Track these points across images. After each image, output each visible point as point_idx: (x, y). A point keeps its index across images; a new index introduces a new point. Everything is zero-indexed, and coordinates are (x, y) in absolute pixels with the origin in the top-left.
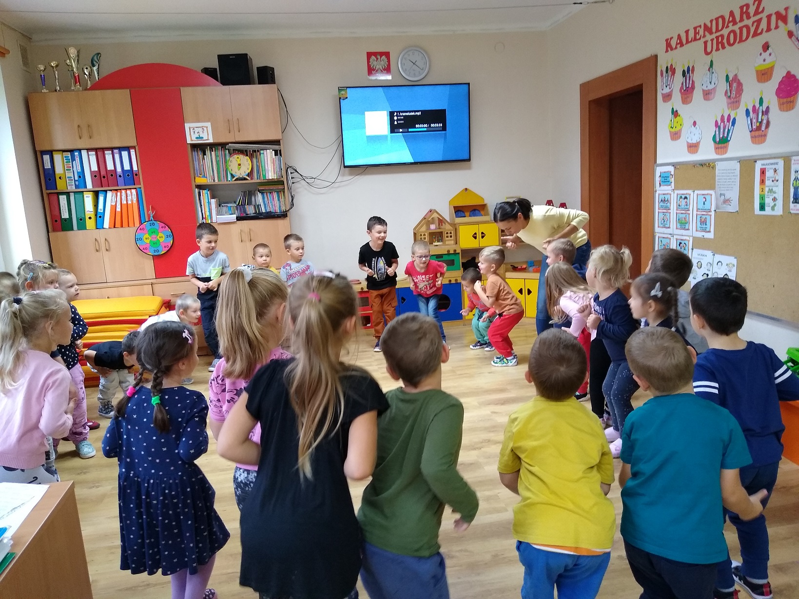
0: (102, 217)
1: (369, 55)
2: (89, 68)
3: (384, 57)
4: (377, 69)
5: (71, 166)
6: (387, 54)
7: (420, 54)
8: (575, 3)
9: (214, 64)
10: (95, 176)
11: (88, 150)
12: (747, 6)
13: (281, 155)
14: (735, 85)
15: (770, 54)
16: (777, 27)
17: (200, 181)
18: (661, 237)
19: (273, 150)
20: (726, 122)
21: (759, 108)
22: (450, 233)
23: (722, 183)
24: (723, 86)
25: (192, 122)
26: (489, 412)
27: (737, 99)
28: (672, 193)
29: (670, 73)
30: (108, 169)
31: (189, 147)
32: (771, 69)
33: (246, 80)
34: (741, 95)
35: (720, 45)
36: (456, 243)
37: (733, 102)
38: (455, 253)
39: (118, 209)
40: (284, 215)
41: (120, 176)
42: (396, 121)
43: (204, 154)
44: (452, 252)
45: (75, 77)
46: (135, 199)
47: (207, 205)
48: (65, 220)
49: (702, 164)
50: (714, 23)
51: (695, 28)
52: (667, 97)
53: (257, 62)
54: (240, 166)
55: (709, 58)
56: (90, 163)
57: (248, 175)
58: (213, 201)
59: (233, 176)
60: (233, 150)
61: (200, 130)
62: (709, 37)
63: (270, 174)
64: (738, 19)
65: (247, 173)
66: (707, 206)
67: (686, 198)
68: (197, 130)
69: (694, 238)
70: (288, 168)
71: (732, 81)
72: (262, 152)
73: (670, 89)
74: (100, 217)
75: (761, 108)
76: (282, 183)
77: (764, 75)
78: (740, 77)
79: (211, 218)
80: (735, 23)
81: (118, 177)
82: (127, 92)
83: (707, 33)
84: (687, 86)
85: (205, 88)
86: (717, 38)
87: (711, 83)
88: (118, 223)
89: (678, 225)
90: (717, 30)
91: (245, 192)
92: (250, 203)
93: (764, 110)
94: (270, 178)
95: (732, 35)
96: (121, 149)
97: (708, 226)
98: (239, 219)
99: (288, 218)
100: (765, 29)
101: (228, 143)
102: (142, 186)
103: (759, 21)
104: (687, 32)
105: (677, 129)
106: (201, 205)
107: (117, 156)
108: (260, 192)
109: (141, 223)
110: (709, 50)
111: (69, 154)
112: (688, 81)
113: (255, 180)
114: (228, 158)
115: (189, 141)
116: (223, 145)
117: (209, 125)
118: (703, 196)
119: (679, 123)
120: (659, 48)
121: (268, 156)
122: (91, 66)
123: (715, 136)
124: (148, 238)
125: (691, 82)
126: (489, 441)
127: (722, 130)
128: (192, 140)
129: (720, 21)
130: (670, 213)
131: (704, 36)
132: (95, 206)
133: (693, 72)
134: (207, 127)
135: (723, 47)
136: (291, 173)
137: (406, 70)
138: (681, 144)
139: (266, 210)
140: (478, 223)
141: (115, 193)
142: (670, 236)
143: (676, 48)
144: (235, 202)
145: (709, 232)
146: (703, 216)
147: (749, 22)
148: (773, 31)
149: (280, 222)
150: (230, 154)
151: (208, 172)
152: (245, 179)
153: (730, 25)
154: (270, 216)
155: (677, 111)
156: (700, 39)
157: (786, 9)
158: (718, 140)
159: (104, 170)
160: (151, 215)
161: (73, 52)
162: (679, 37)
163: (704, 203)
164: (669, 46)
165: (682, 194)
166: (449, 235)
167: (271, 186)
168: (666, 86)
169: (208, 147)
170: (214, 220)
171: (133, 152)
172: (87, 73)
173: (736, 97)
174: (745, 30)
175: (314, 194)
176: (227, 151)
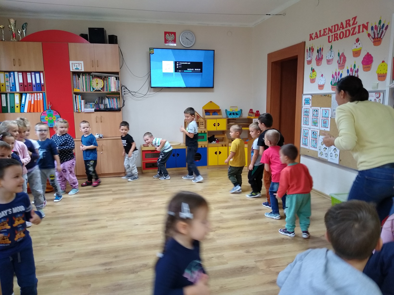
0: (24, 106)
1: (166, 33)
2: (21, 30)
3: (173, 35)
4: (169, 40)
5: (9, 79)
6: (174, 33)
7: (191, 34)
8: (267, 15)
9: (87, 32)
10: (21, 85)
11: (18, 72)
12: (349, 20)
13: (119, 80)
14: (342, 58)
15: (359, 44)
16: (363, 31)
17: (76, 90)
18: (304, 129)
19: (115, 77)
20: (337, 75)
21: (353, 69)
22: (203, 123)
23: (334, 105)
24: (337, 58)
25: (74, 61)
26: (219, 213)
27: (343, 64)
28: (310, 108)
29: (311, 51)
30: (28, 82)
31: (71, 73)
32: (360, 51)
33: (103, 41)
34: (345, 63)
35: (336, 38)
36: (205, 128)
37: (341, 66)
38: (205, 133)
39: (32, 103)
40: (119, 110)
41: (34, 86)
42: (177, 67)
43: (79, 77)
44: (203, 132)
45: (13, 34)
46: (41, 98)
47: (79, 103)
48: (4, 107)
49: (325, 95)
50: (333, 27)
51: (324, 30)
52: (309, 62)
53: (109, 33)
54: (97, 84)
55: (330, 44)
56: (19, 78)
57: (102, 89)
58: (83, 101)
59: (93, 89)
60: (94, 76)
61: (78, 64)
62: (330, 34)
63: (113, 89)
64: (345, 26)
65: (101, 88)
66: (327, 115)
67: (317, 111)
68: (76, 65)
69: (320, 131)
70: (122, 86)
71: (341, 56)
72: (109, 77)
73: (311, 58)
74: (23, 106)
75: (354, 69)
76: (119, 94)
77: (356, 54)
78: (345, 54)
79: (81, 110)
80: (343, 28)
81: (33, 86)
82: (40, 44)
83: (330, 32)
84: (319, 57)
85: (81, 44)
86: (335, 35)
87: (331, 56)
88: (32, 110)
89: (313, 124)
90: (335, 31)
91: (99, 98)
92: (102, 103)
93: (356, 70)
94: (113, 91)
95: (342, 34)
96: (35, 72)
97: (327, 125)
98: (96, 111)
99: (121, 112)
100: (357, 32)
101: (91, 72)
102: (45, 91)
103: (355, 28)
104: (320, 31)
105: (314, 78)
106: (76, 103)
107: (33, 76)
108: (107, 98)
109: (44, 111)
110: (330, 40)
111: (8, 74)
112: (320, 55)
113: (105, 92)
114: (91, 80)
115: (71, 70)
116: (89, 73)
117: (82, 62)
118: (325, 110)
119: (315, 75)
120: (307, 39)
121: (112, 79)
122: (22, 29)
123: (332, 82)
124: (47, 119)
125: (321, 55)
126: (219, 227)
127: (335, 79)
128: (73, 70)
129: (336, 26)
130: (309, 118)
131: (328, 34)
132: (20, 100)
133: (322, 51)
134: (81, 64)
135: (337, 39)
136: (124, 89)
137: (183, 41)
138: (316, 85)
139: (110, 107)
140: (216, 119)
141: (31, 94)
142: (308, 129)
143: (315, 39)
144: (94, 102)
145: (328, 128)
146: (325, 120)
147: (350, 28)
148: (361, 33)
149: (117, 113)
150: (93, 78)
151: (81, 86)
152: (100, 91)
153: (341, 29)
154: (111, 110)
155: (314, 69)
156: (326, 35)
157: (367, 23)
158: (333, 84)
159: (26, 83)
160: (50, 107)
161: (12, 21)
162: (316, 33)
163: (325, 114)
164: (311, 38)
165: (315, 109)
166: (202, 124)
167: (113, 95)
168: (309, 57)
169: (81, 74)
170: (83, 111)
171: (42, 74)
172: (20, 33)
173: (343, 63)
174: (348, 32)
175: (135, 100)
176: (91, 77)
